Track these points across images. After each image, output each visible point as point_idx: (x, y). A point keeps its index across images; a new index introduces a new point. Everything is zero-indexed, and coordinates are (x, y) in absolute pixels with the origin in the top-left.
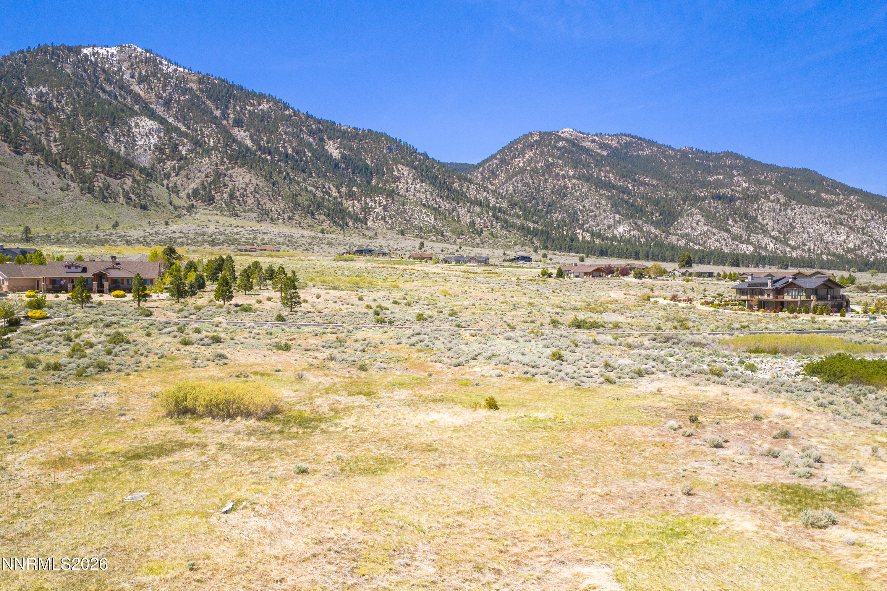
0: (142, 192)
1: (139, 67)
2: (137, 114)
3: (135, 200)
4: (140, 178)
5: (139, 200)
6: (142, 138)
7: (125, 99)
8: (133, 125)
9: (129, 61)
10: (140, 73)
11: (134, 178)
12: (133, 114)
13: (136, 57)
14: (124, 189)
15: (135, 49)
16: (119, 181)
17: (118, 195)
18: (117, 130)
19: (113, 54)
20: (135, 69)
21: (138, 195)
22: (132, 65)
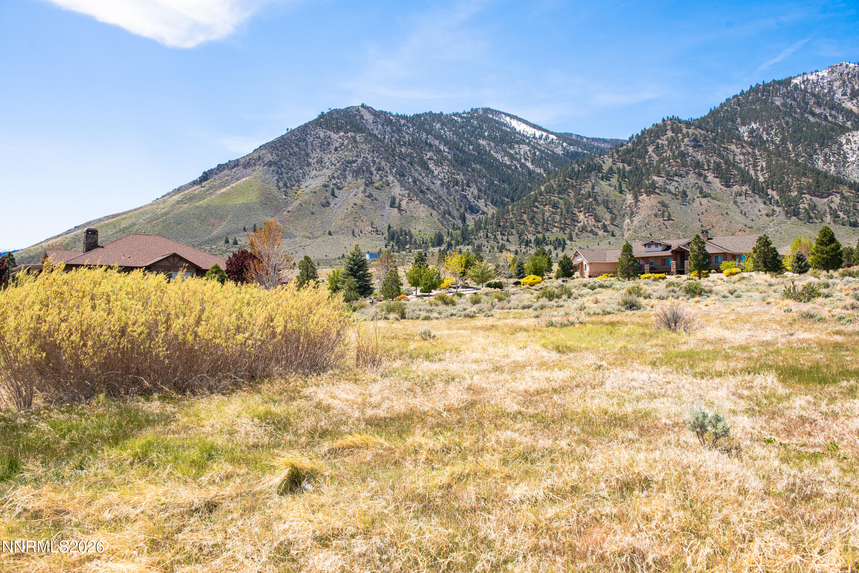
0: (851, 209)
1: (851, 83)
2: (848, 130)
3: (843, 218)
4: (849, 194)
5: (848, 217)
6: (854, 153)
7: (835, 118)
8: (844, 142)
9: (841, 79)
10: (853, 88)
11: (842, 194)
12: (844, 130)
13: (848, 74)
14: (831, 208)
15: (847, 66)
16: (825, 200)
17: (824, 214)
18: (827, 150)
19: (823, 78)
20: (847, 86)
21: (847, 212)
22: (844, 82)
